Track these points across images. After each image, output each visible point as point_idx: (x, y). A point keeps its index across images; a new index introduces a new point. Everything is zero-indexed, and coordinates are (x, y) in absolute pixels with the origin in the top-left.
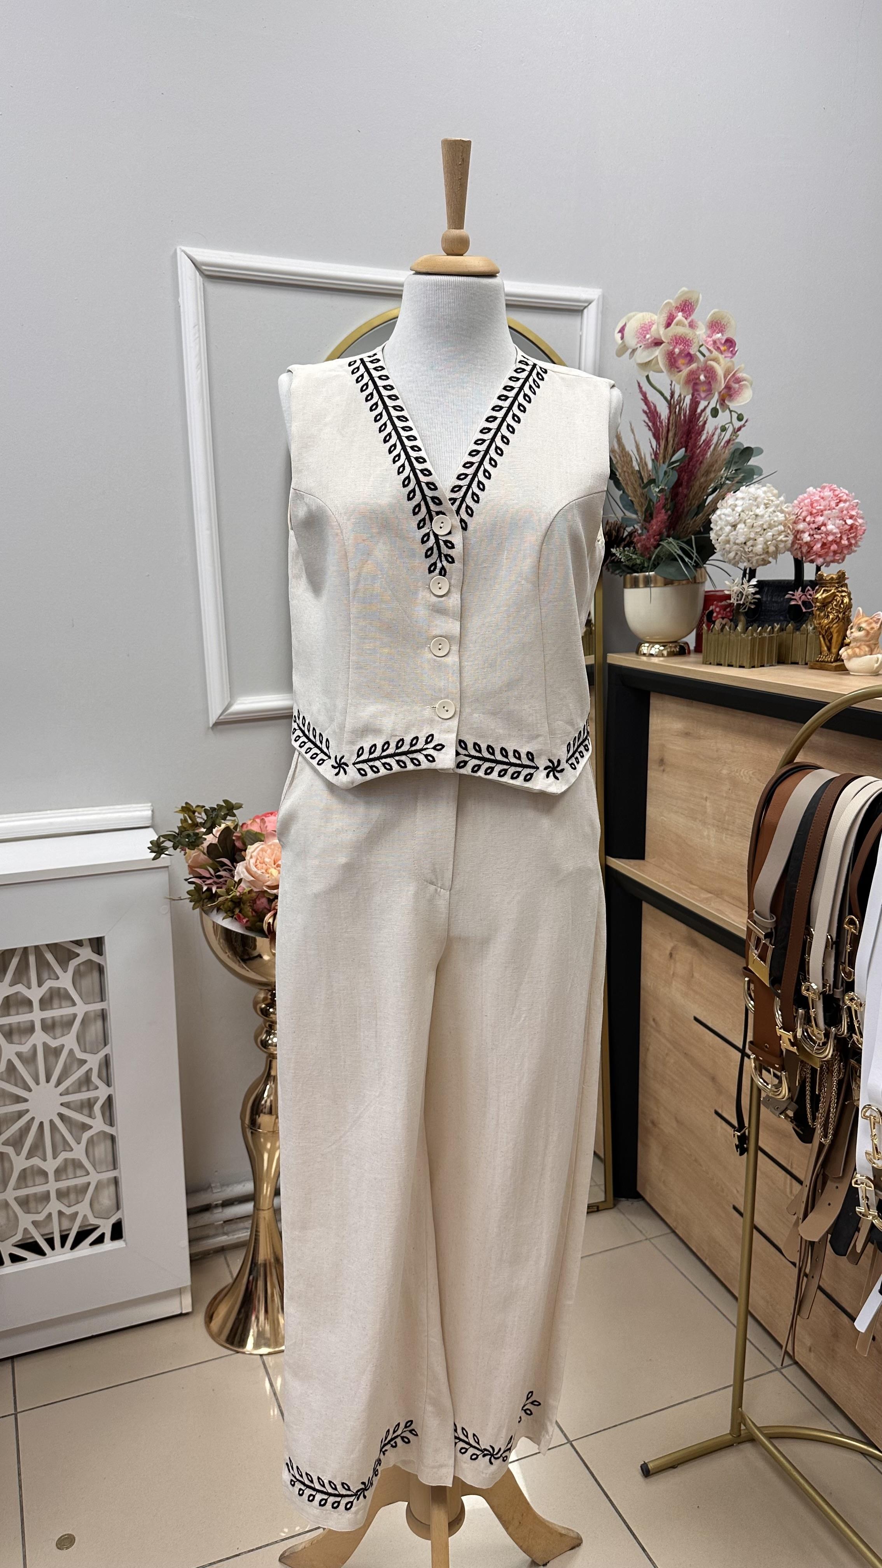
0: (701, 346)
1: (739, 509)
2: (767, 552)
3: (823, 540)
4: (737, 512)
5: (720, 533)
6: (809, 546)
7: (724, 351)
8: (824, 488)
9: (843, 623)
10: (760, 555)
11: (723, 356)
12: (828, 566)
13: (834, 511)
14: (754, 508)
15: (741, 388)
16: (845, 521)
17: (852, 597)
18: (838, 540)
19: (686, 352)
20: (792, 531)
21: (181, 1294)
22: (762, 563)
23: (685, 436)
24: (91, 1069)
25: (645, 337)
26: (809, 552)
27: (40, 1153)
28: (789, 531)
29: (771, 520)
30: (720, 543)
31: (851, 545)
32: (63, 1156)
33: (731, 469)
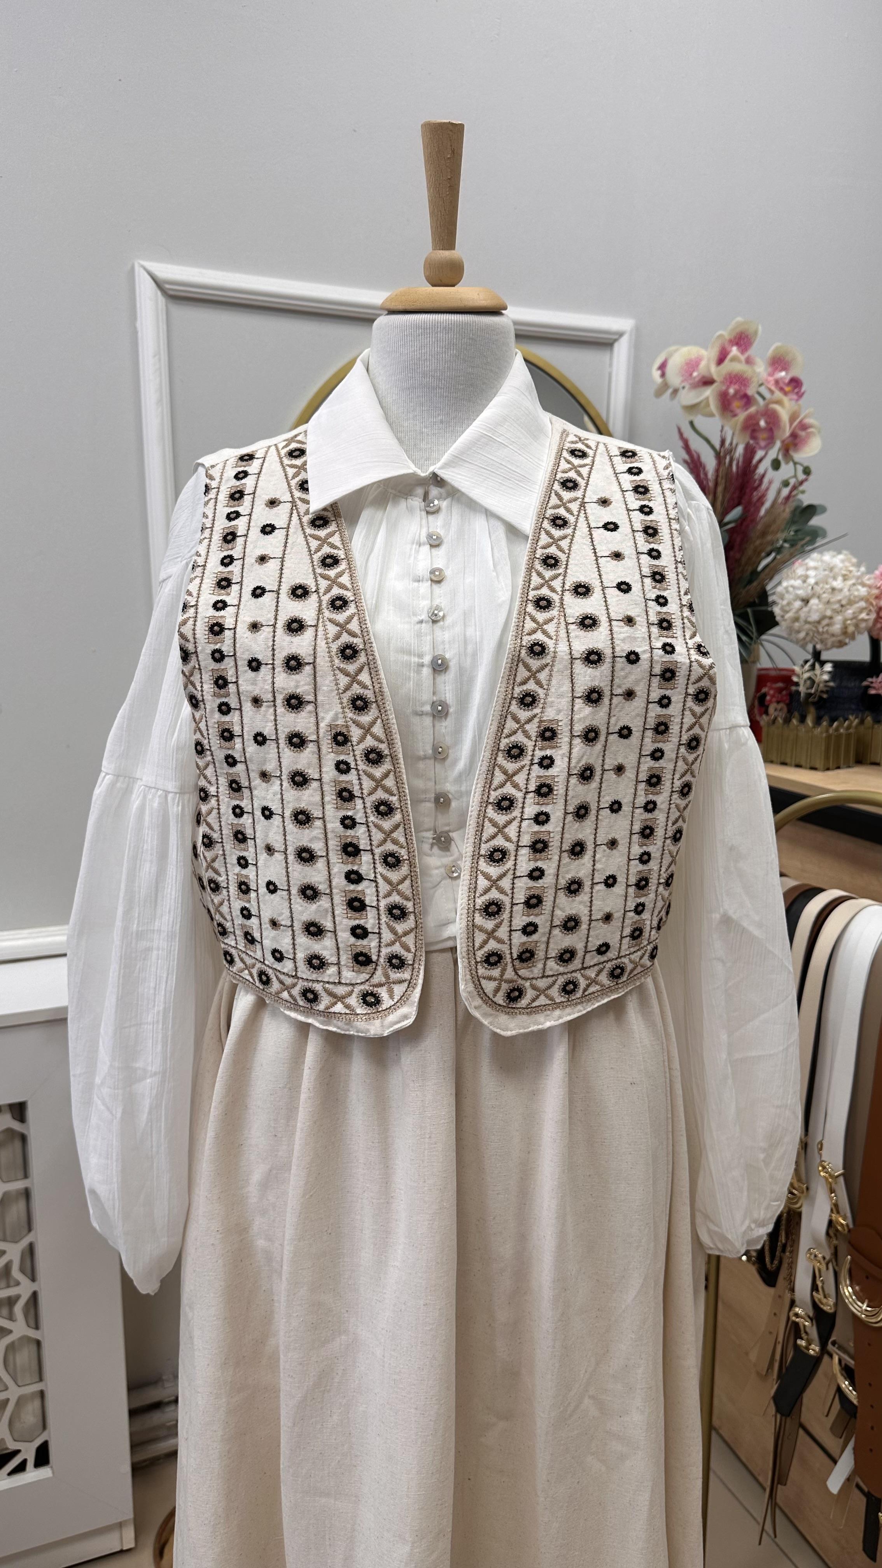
0: (760, 386)
1: (812, 581)
2: (845, 633)
4: (809, 585)
5: (787, 608)
7: (789, 392)
10: (837, 636)
11: (788, 398)
14: (830, 580)
15: (809, 435)
19: (742, 393)
20: (875, 608)
21: (121, 1528)
22: (838, 644)
24: (11, 1261)
25: (691, 375)
29: (851, 595)
30: (786, 620)
33: (791, 529)
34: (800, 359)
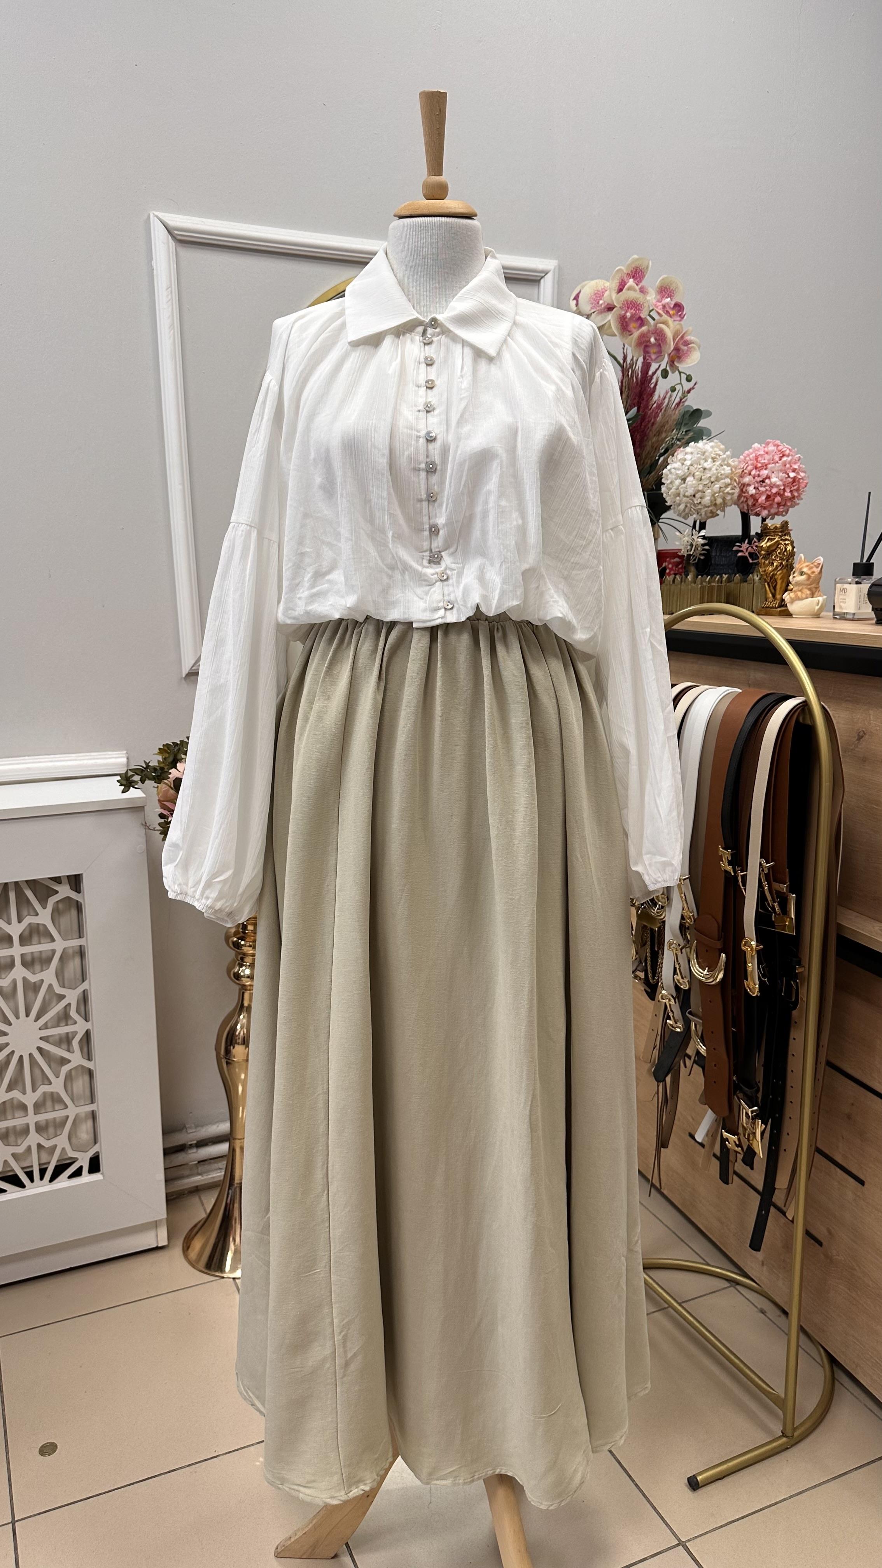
0: (651, 311)
1: (688, 463)
2: (715, 505)
3: (767, 492)
4: (686, 466)
5: (670, 486)
6: (755, 498)
7: (673, 315)
8: (768, 444)
9: (787, 570)
10: (709, 507)
11: (672, 320)
12: (773, 519)
13: (777, 464)
14: (702, 462)
15: (689, 350)
16: (788, 474)
17: (795, 545)
18: (782, 493)
19: (637, 316)
20: (738, 484)
21: (156, 1227)
22: (711, 515)
23: (637, 398)
24: (69, 1004)
25: (598, 303)
26: (754, 505)
27: (20, 1087)
28: (735, 484)
29: (718, 473)
30: (670, 496)
31: (793, 497)
32: (43, 1089)
33: (682, 430)
34: (681, 288)
